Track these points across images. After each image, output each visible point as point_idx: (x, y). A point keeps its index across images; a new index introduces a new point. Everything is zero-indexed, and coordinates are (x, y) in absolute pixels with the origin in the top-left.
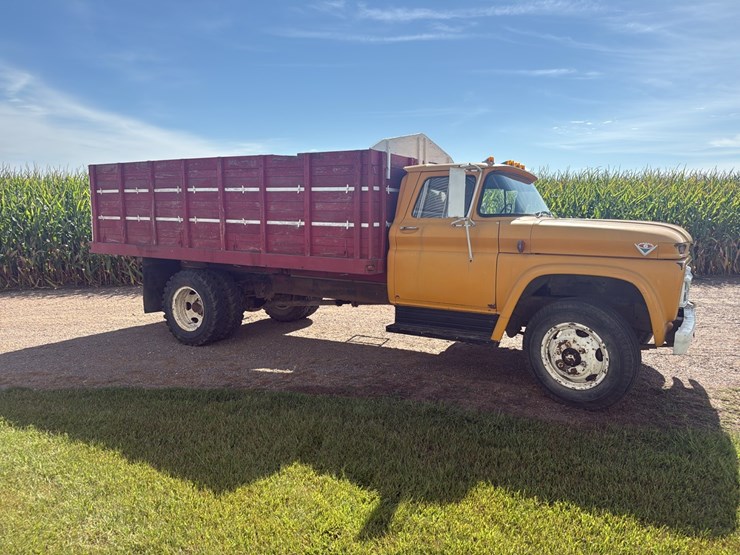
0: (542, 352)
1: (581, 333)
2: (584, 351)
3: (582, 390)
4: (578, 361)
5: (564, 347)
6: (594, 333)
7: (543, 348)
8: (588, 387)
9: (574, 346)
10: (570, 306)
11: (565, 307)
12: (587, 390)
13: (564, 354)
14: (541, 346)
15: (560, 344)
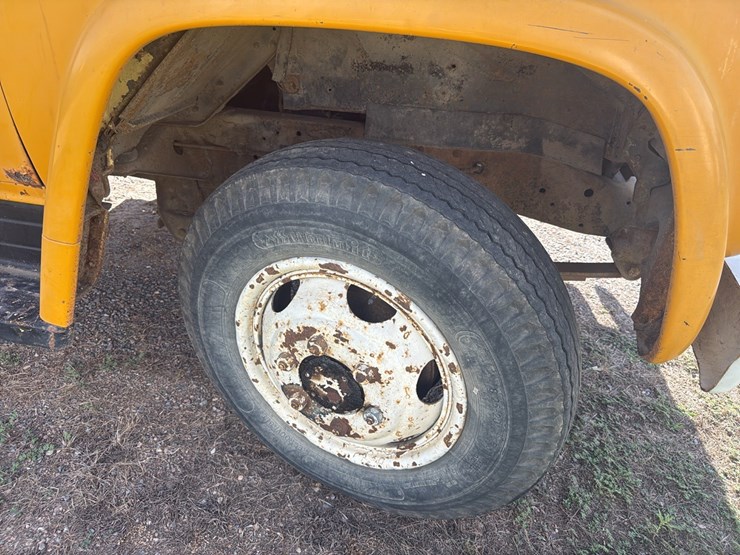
0: (241, 343)
1: (366, 307)
2: (376, 378)
3: (367, 468)
4: (355, 400)
5: (303, 350)
6: (417, 313)
7: (241, 332)
8: (388, 465)
9: (339, 353)
10: (323, 195)
11: (302, 194)
12: (381, 471)
13: (307, 367)
14: (234, 324)
15: (291, 338)
